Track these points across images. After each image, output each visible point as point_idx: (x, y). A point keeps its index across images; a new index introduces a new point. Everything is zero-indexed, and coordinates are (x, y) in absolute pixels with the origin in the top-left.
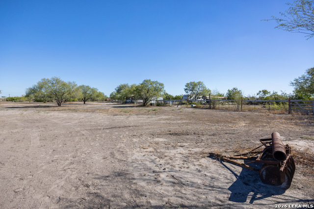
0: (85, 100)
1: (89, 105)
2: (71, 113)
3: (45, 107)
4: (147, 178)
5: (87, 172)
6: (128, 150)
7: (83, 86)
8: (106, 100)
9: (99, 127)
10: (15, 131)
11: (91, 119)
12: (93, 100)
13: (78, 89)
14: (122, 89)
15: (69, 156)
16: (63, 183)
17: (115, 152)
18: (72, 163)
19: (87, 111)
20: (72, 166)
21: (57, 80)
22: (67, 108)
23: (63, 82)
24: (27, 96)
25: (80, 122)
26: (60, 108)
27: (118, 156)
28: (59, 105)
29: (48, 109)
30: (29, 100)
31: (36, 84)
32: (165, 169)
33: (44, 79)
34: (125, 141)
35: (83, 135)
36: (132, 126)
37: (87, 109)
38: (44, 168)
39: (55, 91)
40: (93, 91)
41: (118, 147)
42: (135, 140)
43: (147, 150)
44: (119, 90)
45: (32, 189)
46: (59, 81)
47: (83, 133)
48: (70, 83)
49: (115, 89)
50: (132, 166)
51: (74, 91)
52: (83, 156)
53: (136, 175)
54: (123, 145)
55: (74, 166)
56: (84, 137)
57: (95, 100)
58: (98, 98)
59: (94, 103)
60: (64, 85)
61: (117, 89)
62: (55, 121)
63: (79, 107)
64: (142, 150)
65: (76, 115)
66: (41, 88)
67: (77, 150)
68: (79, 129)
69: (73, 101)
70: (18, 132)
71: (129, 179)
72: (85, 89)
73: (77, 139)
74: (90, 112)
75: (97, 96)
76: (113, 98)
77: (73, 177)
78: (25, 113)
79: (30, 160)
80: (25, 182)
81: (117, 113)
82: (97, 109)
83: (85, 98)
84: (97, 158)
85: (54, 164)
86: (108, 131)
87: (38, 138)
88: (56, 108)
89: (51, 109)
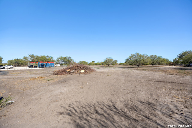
0: (153, 64)
1: (156, 67)
2: (142, 71)
3: (132, 67)
4: (164, 112)
5: (135, 97)
6: (163, 95)
7: (152, 56)
8: (170, 64)
9: (153, 80)
10: (118, 76)
11: (151, 75)
12: (160, 64)
13: (148, 58)
14: (184, 56)
15: (131, 89)
16: (124, 97)
17: (154, 94)
18: (131, 92)
19: (152, 70)
20: (130, 93)
21: (137, 54)
22: (141, 68)
23: (140, 55)
24: (125, 62)
25: (144, 76)
26: (139, 68)
27: (154, 96)
28: (138, 67)
29: (133, 68)
30: (127, 64)
31: (129, 57)
32: (183, 114)
33: (132, 54)
34: (165, 90)
35: (142, 82)
36: (178, 83)
37: (153, 70)
38: (121, 90)
39: (137, 60)
40: (159, 58)
41: (157, 92)
42: (173, 91)
43: (178, 100)
44: (181, 57)
45: (116, 95)
46: (139, 55)
47: (142, 81)
48: (144, 55)
49: (178, 56)
50: (159, 103)
51: (146, 59)
52: (137, 91)
53: (158, 108)
54: (161, 92)
55: (131, 93)
56: (142, 83)
57: (161, 64)
58: (164, 63)
59: (160, 66)
60: (141, 56)
61: (179, 56)
62: (133, 74)
63: (149, 68)
64: (174, 98)
65: (144, 72)
66: (130, 58)
67: (135, 88)
68: (141, 79)
69: (147, 64)
70: (119, 77)
71: (153, 108)
72: (153, 57)
73: (138, 83)
74: (153, 71)
75: (162, 62)
76: (176, 62)
77: (129, 97)
78: (124, 70)
79: (118, 87)
80: (115, 93)
81: (174, 73)
82: (160, 70)
83: (153, 63)
84: (142, 94)
85: (125, 90)
86: (157, 83)
87: (124, 80)
88: (136, 68)
89: (134, 68)
